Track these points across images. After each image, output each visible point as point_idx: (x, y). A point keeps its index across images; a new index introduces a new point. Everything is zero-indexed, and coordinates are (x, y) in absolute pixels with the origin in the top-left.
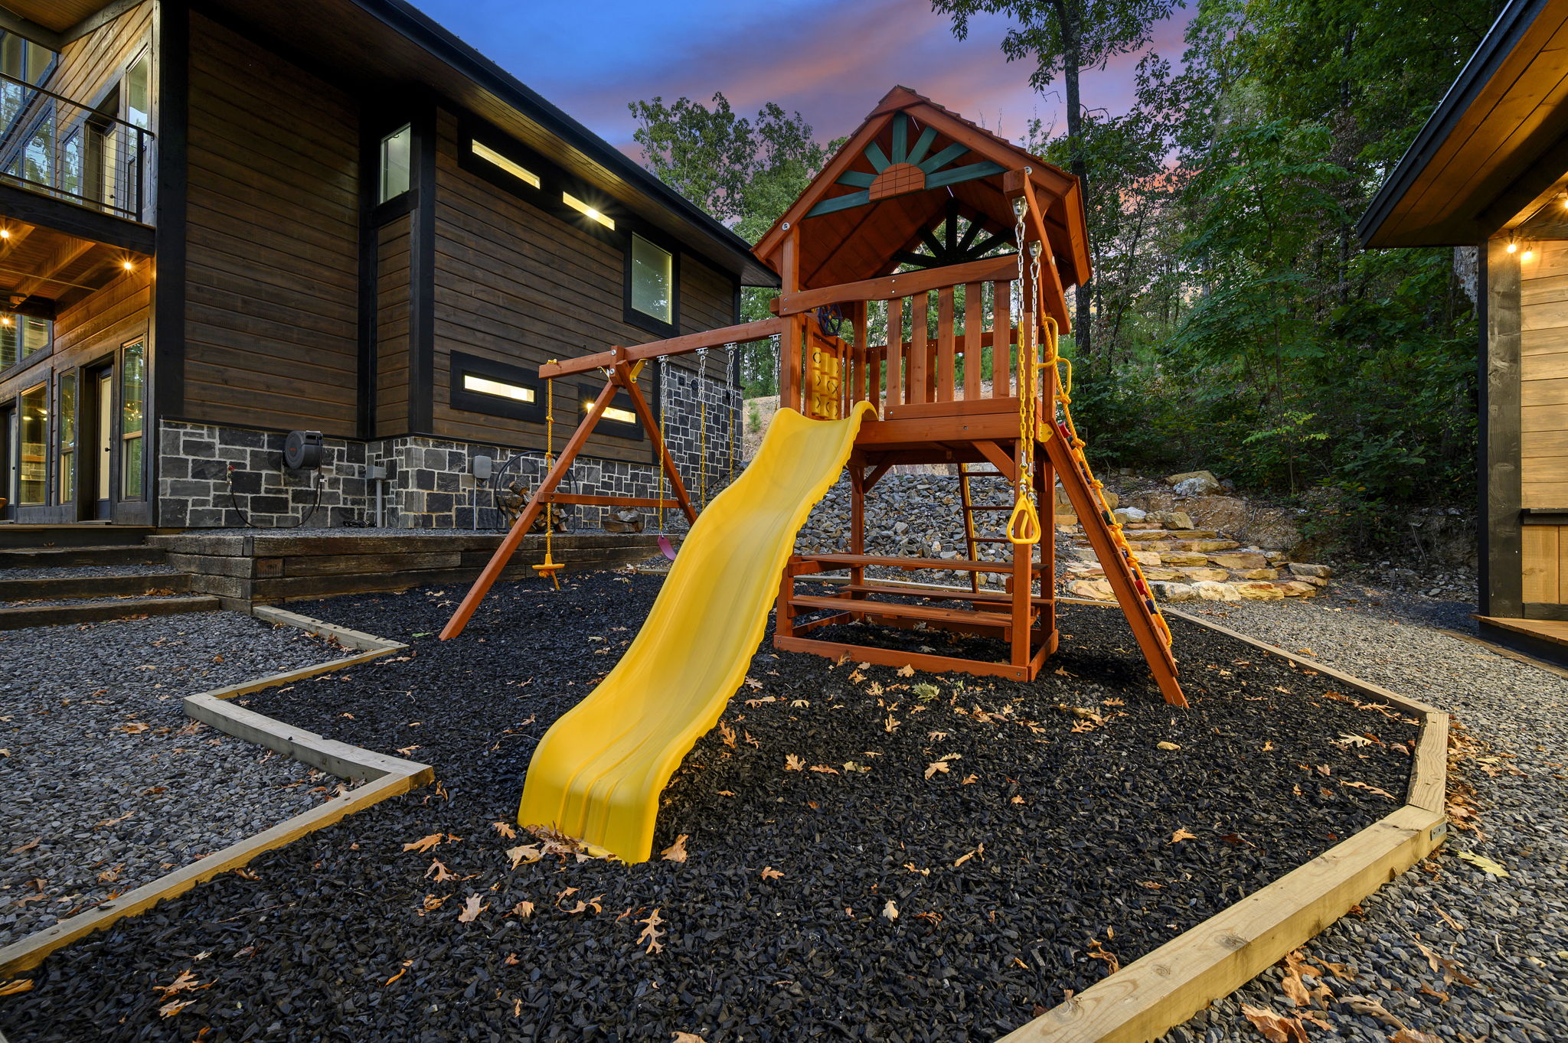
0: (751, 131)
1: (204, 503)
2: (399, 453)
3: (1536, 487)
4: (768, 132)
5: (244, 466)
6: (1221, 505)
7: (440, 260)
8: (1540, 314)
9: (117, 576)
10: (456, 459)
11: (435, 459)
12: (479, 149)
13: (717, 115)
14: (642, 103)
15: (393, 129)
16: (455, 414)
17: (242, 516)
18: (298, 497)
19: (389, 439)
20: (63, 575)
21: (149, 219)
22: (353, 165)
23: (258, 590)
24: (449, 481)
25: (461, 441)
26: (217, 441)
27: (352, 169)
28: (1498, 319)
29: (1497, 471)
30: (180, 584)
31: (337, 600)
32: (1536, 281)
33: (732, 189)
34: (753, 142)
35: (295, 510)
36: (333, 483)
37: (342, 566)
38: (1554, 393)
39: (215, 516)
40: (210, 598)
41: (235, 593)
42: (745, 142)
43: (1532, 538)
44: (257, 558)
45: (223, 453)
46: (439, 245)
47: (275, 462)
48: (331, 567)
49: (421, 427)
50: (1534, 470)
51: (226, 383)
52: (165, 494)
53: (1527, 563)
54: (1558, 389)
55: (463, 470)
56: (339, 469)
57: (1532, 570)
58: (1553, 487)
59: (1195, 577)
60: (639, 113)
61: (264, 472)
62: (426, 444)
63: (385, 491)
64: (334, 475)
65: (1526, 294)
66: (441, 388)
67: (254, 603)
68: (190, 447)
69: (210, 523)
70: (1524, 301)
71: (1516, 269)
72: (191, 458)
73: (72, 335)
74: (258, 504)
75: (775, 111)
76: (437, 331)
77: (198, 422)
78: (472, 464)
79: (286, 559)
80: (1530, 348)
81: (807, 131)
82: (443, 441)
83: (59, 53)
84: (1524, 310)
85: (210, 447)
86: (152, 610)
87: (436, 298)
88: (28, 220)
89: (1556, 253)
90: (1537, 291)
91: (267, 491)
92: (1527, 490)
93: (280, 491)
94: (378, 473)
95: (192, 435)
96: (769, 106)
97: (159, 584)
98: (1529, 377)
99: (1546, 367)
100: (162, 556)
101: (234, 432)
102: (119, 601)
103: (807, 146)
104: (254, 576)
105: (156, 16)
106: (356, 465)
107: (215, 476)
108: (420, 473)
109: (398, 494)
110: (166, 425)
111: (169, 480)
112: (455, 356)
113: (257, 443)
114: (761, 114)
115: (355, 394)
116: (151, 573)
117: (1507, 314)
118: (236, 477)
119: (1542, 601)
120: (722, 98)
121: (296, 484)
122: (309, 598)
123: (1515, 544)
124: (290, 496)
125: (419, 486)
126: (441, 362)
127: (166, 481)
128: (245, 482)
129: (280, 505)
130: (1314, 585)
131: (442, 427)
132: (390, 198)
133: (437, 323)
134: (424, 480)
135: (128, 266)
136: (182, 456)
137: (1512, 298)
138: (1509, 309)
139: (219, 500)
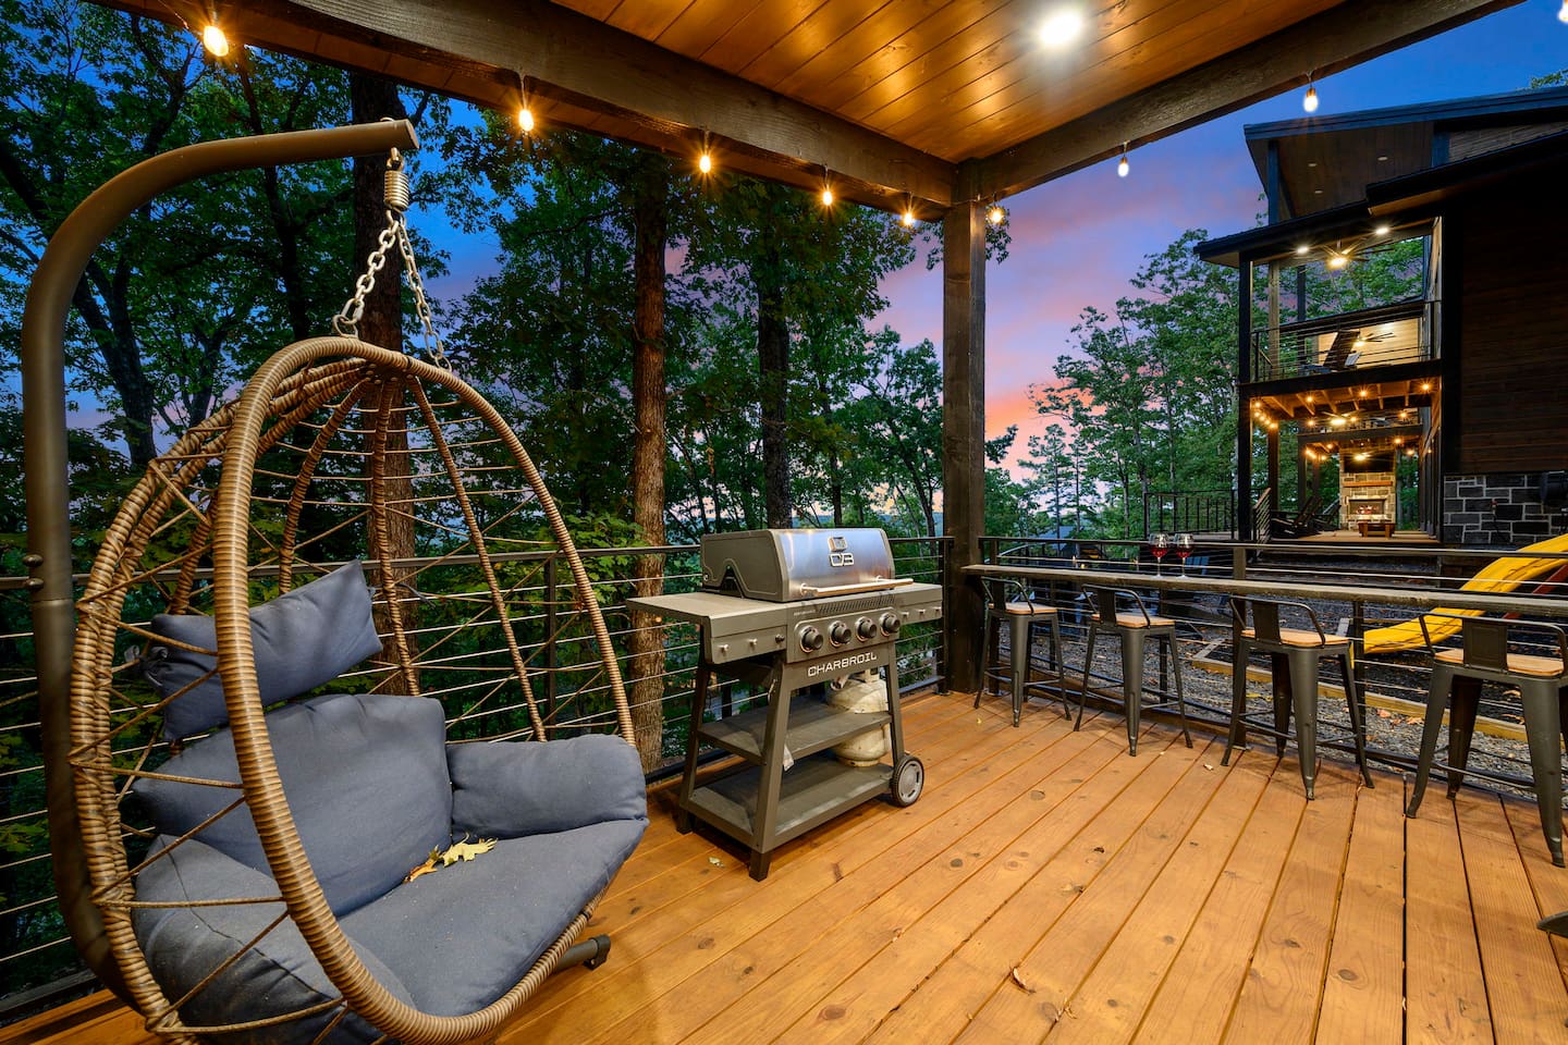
1: (1475, 527)
5: (1507, 501)
17: (1506, 536)
21: (1438, 356)
26: (1484, 485)
39: (1485, 536)
44: (1445, 566)
45: (1490, 493)
47: (1535, 496)
51: (1492, 443)
52: (1448, 523)
61: (1524, 504)
68: (1464, 492)
69: (1479, 541)
72: (1465, 498)
74: (1520, 527)
77: (1469, 475)
85: (1480, 489)
91: (1528, 518)
93: (1541, 518)
95: (1466, 483)
101: (1495, 479)
107: (1483, 510)
110: (1448, 479)
111: (1450, 514)
113: (1518, 483)
118: (1500, 509)
121: (1556, 512)
124: (1550, 521)
127: (1448, 515)
128: (1508, 512)
129: (1540, 528)
135: (1425, 386)
136: (1459, 497)
139: (1485, 526)
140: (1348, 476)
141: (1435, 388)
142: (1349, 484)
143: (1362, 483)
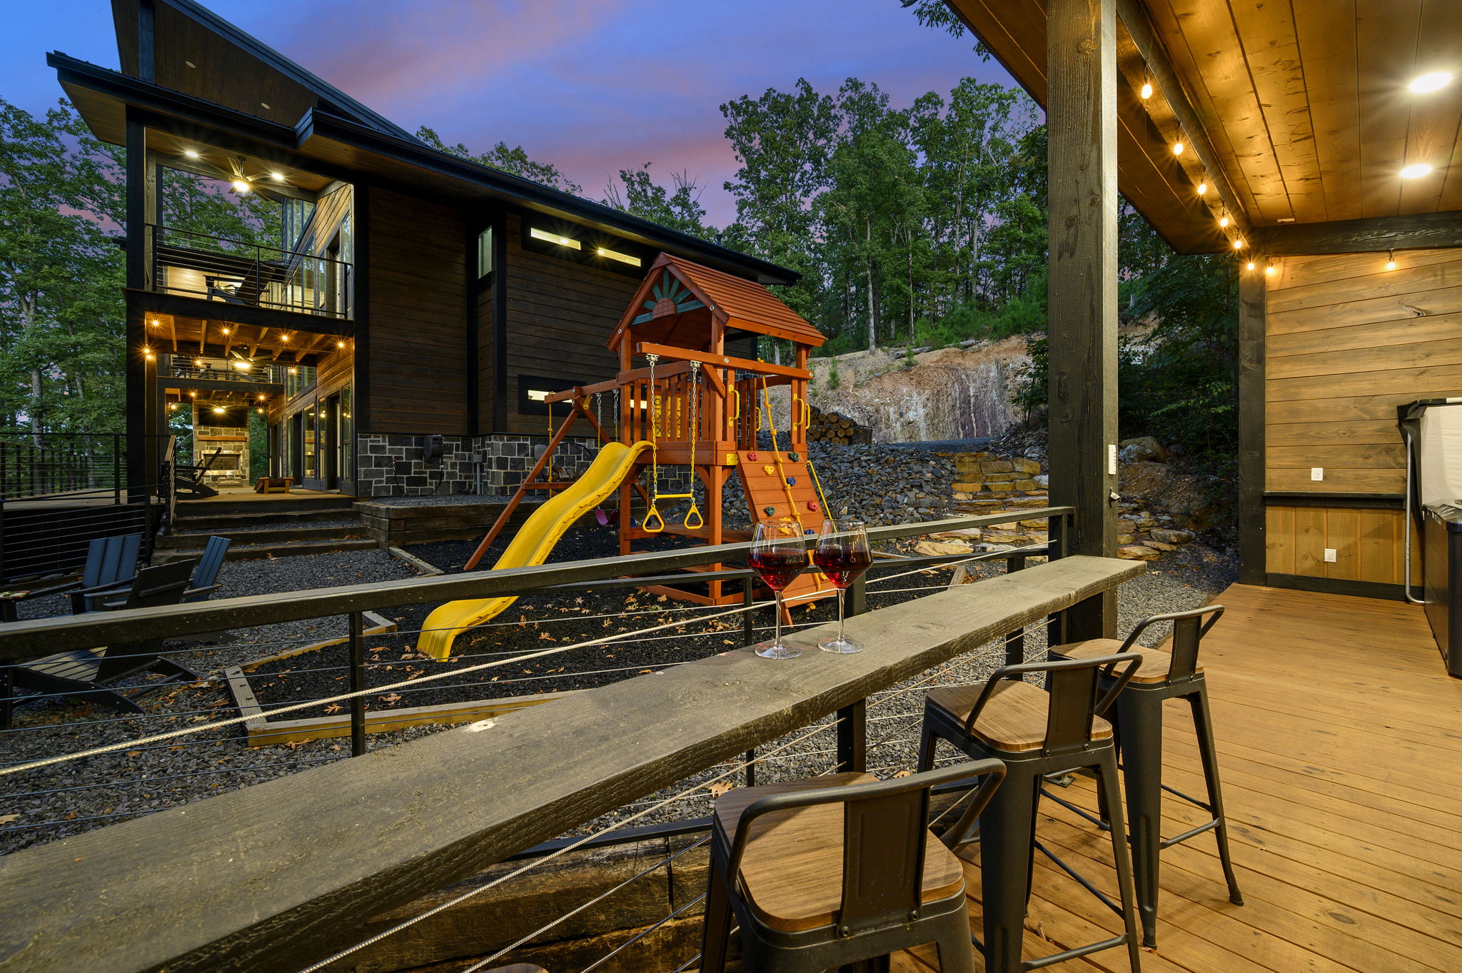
0: (834, 107)
1: (381, 482)
2: (488, 445)
3: (1279, 472)
4: (849, 106)
5: (402, 458)
6: (1145, 471)
7: (510, 314)
8: (1282, 321)
9: (333, 527)
10: (522, 448)
11: (508, 450)
12: (536, 234)
13: (801, 99)
14: (731, 103)
15: (484, 229)
16: (522, 417)
17: (401, 489)
18: (432, 476)
19: (484, 436)
20: (310, 527)
21: (350, 317)
22: (463, 256)
23: (392, 539)
24: (518, 463)
25: (525, 436)
26: (387, 444)
27: (461, 259)
28: (1246, 326)
29: (1245, 457)
30: (362, 533)
31: (433, 544)
32: (1280, 292)
33: (817, 163)
34: (836, 116)
35: (431, 484)
36: (453, 465)
37: (437, 523)
38: (1293, 390)
39: (387, 489)
40: (373, 541)
41: (383, 539)
42: (828, 117)
43: (1274, 516)
44: (391, 520)
45: (391, 451)
46: (509, 305)
47: (419, 454)
48: (431, 525)
49: (500, 428)
50: (1276, 458)
51: (391, 407)
52: (361, 478)
53: (1270, 538)
54: (1296, 387)
55: (527, 455)
56: (456, 456)
57: (1273, 545)
58: (1291, 472)
59: (1037, 540)
60: (729, 112)
61: (413, 461)
62: (502, 439)
63: (482, 471)
64: (453, 460)
65: (1271, 304)
66: (512, 400)
67: (392, 545)
68: (374, 449)
69: (384, 494)
70: (1270, 309)
71: (1261, 282)
72: (373, 455)
73: (326, 374)
74: (411, 481)
75: (855, 85)
76: (508, 363)
77: (377, 433)
78: (533, 450)
79: (405, 520)
80: (1275, 351)
81: (885, 98)
82: (513, 436)
83: (316, 203)
84: (1270, 319)
85: (384, 447)
86: (344, 548)
87: (508, 341)
88: (294, 329)
89: (1295, 267)
90: (1280, 301)
91: (415, 473)
92: (1270, 474)
93: (422, 473)
94: (477, 458)
95: (374, 441)
96: (849, 80)
97: (352, 532)
98: (1274, 376)
99: (1287, 367)
100: (356, 515)
101: (397, 438)
102: (334, 542)
103: (885, 113)
104: (390, 530)
105: (352, 193)
106: (467, 453)
107: (386, 466)
108: (498, 459)
109: (488, 473)
110: (361, 437)
111: (363, 469)
112: (521, 378)
113: (409, 444)
114: (841, 90)
115: (466, 406)
116: (349, 526)
117: (1255, 323)
118: (398, 465)
119: (1282, 572)
120: (804, 83)
121: (431, 468)
122: (419, 542)
123: (1260, 521)
124: (428, 475)
125: (498, 468)
126: (512, 383)
127: (362, 469)
128: (403, 468)
129: (422, 481)
130: (1158, 549)
131: (514, 427)
132: (486, 273)
133: (509, 358)
134: (502, 463)
135: (341, 345)
136: (369, 454)
137: (1258, 308)
138: (1255, 317)
139: (389, 480)
140: (202, 428)
141: (348, 347)
142: (203, 437)
143: (217, 437)
